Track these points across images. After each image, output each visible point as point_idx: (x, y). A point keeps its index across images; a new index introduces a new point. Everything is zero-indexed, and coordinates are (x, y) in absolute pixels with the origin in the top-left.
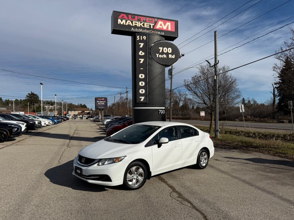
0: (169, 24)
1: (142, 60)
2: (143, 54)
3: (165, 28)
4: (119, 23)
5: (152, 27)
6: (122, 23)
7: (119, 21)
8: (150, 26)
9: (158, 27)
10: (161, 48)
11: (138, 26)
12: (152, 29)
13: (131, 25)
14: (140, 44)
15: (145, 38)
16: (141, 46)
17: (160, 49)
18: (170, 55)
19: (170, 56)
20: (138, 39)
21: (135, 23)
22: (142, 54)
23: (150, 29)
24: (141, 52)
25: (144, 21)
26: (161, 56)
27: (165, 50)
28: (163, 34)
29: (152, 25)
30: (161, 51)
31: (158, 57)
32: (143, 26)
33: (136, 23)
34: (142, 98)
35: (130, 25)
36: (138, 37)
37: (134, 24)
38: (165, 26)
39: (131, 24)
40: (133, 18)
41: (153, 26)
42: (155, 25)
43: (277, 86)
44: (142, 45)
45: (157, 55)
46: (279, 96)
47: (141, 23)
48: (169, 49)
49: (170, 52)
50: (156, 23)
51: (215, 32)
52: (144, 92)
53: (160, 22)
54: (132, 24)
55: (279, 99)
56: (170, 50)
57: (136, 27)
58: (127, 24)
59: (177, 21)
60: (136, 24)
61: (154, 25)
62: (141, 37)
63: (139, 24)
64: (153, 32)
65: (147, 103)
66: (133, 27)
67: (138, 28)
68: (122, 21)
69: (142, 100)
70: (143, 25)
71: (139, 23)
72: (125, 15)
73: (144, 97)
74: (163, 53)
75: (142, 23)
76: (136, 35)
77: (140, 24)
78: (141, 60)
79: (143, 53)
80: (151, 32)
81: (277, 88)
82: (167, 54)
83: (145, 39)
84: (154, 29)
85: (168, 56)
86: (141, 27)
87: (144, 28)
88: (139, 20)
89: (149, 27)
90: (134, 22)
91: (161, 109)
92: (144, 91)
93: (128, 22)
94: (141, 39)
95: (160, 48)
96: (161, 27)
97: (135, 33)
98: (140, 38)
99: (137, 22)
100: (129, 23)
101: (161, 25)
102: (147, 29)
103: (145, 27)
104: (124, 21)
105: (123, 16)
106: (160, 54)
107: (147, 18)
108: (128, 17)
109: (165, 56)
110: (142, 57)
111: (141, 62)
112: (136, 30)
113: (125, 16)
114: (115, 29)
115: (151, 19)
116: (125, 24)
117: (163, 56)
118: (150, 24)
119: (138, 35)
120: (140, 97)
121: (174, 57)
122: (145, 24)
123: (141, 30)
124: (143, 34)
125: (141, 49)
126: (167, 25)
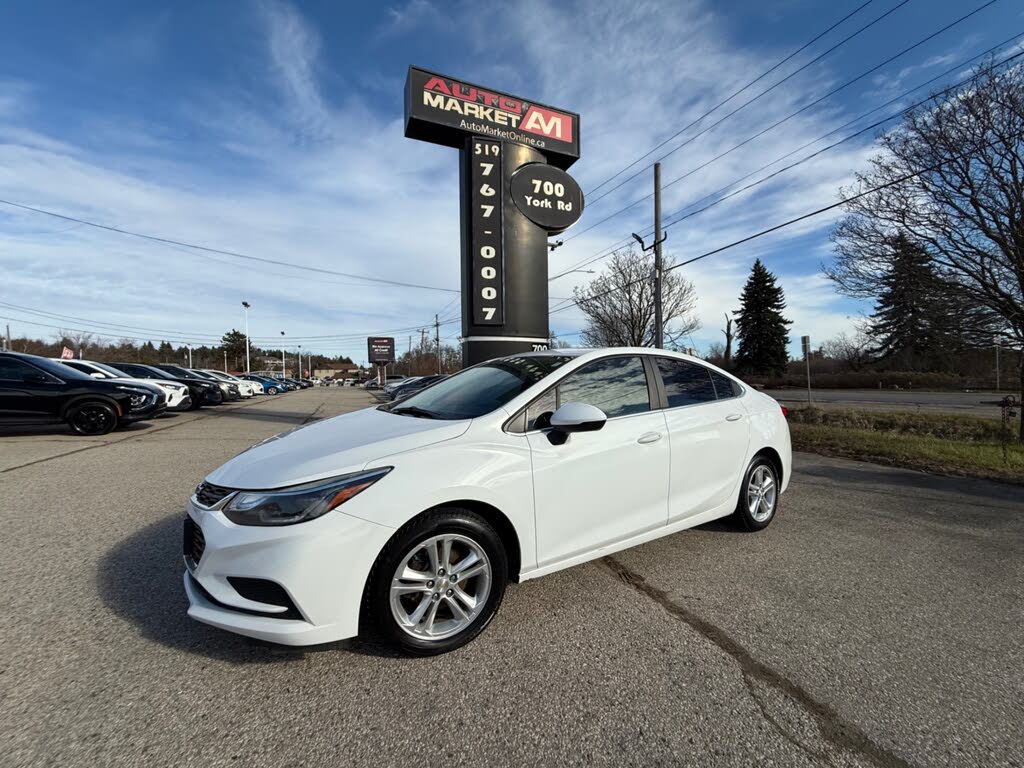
0: (556, 120)
1: (489, 210)
2: (492, 192)
3: (547, 131)
4: (426, 103)
5: (514, 125)
6: (434, 104)
7: (427, 96)
8: (509, 120)
10: (538, 183)
11: (477, 116)
13: (460, 112)
14: (482, 165)
15: (496, 149)
16: (486, 173)
17: (535, 185)
18: (559, 202)
19: (561, 205)
20: (479, 152)
21: (470, 108)
22: (487, 191)
23: (508, 128)
24: (485, 186)
25: (493, 105)
26: (536, 203)
27: (549, 188)
28: (543, 145)
29: (515, 118)
30: (537, 190)
31: (529, 203)
32: (490, 119)
33: (474, 109)
34: (490, 313)
35: (456, 112)
36: (478, 146)
37: (466, 112)
38: (547, 124)
39: (458, 108)
40: (465, 93)
41: (519, 123)
42: (522, 119)
43: (738, 316)
44: (488, 168)
45: (529, 199)
46: (739, 338)
47: (485, 109)
48: (558, 186)
49: (561, 194)
50: (524, 115)
51: (657, 166)
52: (494, 295)
53: (535, 115)
54: (463, 108)
55: (741, 344)
56: (560, 190)
57: (471, 118)
58: (448, 108)
59: (578, 116)
60: (472, 112)
61: (519, 118)
62: (487, 146)
63: (480, 112)
64: (516, 137)
65: (501, 326)
66: (463, 117)
67: (479, 122)
68: (434, 97)
69: (489, 317)
70: (492, 115)
71: (482, 108)
72: (441, 82)
73: (494, 309)
74: (541, 196)
75: (490, 111)
76: (474, 141)
77: (482, 113)
78: (485, 210)
79: (490, 189)
80: (513, 136)
81: (737, 321)
82: (553, 199)
83: (496, 154)
84: (518, 131)
85: (554, 204)
87: (494, 126)
88: (479, 102)
89: (506, 124)
90: (466, 105)
91: (538, 344)
92: (494, 292)
93: (451, 101)
94: (487, 153)
95: (534, 182)
96: (537, 126)
97: (471, 134)
98: (483, 149)
99: (476, 107)
100: (452, 104)
101: (537, 121)
102: (502, 128)
103: (497, 121)
104: (440, 99)
105: (437, 85)
106: (535, 196)
107: (503, 100)
108: (451, 90)
109: (547, 204)
110: (488, 201)
111: (487, 214)
112: (473, 127)
113: (443, 86)
114: (415, 117)
115: (511, 103)
116: (442, 107)
117: (543, 202)
118: (510, 116)
119: (479, 141)
120: (484, 310)
121: (569, 207)
122: (497, 113)
123: (485, 129)
124: (492, 140)
125: (487, 180)
126: (551, 124)
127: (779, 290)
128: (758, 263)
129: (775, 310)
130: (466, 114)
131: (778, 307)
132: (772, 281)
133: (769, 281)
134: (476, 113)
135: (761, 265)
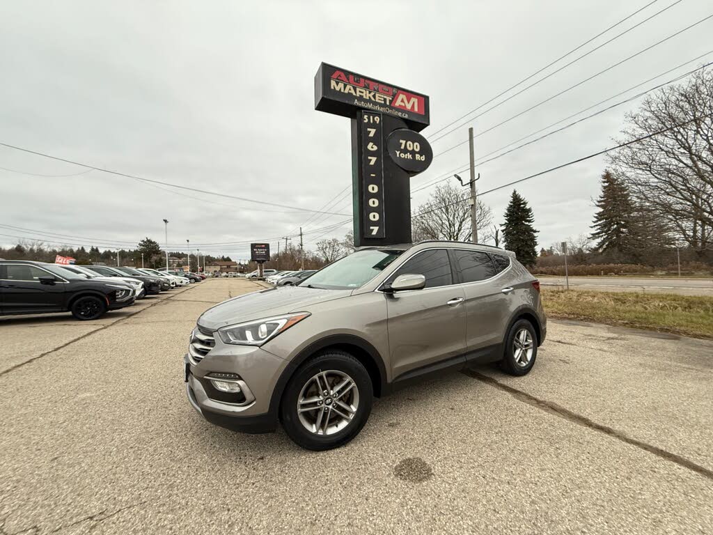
0: (414, 100)
1: (373, 160)
2: (375, 148)
3: (409, 107)
4: (332, 88)
5: (388, 103)
6: (338, 89)
7: (333, 83)
8: (385, 100)
9: (398, 103)
10: (403, 142)
11: (364, 97)
12: (387, 106)
13: (354, 94)
14: (369, 129)
15: (377, 119)
16: (371, 135)
17: (401, 143)
18: (417, 155)
19: (418, 157)
20: (366, 121)
21: (360, 92)
22: (372, 148)
23: (384, 105)
24: (371, 144)
25: (375, 90)
26: (403, 156)
27: (410, 145)
28: (406, 116)
29: (388, 99)
30: (403, 147)
31: (398, 156)
32: (373, 99)
33: (362, 92)
34: (375, 230)
35: (352, 94)
36: (366, 117)
37: (358, 94)
38: (408, 102)
39: (352, 91)
40: (357, 82)
41: (391, 102)
42: (393, 99)
43: (504, 228)
44: (372, 132)
45: (398, 153)
46: (504, 242)
47: (370, 92)
48: (415, 144)
49: (418, 150)
50: (395, 97)
51: (471, 130)
52: (377, 218)
53: (402, 96)
54: (356, 93)
56: (417, 147)
57: (361, 98)
58: (346, 91)
59: (426, 98)
60: (361, 94)
61: (391, 99)
62: (371, 117)
63: (367, 95)
64: (390, 111)
65: (382, 239)
66: (356, 97)
67: (366, 101)
68: (337, 83)
69: (374, 233)
70: (374, 96)
71: (368, 92)
73: (378, 228)
74: (405, 151)
75: (373, 94)
76: (363, 113)
77: (368, 95)
78: (371, 160)
79: (374, 146)
80: (387, 110)
81: (503, 231)
82: (413, 153)
83: (378, 122)
84: (391, 107)
85: (414, 157)
86: (369, 101)
87: (375, 103)
88: (366, 87)
89: (383, 102)
90: (358, 90)
92: (377, 216)
93: (348, 87)
94: (372, 121)
95: (401, 141)
96: (403, 104)
97: (360, 108)
98: (369, 118)
99: (364, 91)
100: (349, 89)
101: (402, 101)
102: (381, 105)
103: (377, 100)
104: (341, 85)
105: (340, 76)
106: (402, 151)
107: (381, 86)
108: (348, 80)
109: (410, 156)
110: (373, 154)
111: (372, 163)
112: (362, 104)
113: (343, 77)
114: (325, 97)
115: (386, 89)
116: (342, 91)
117: (406, 155)
118: (385, 97)
119: (366, 113)
120: (371, 228)
121: (423, 158)
122: (377, 95)
123: (370, 106)
124: (375, 113)
125: (372, 140)
126: (411, 103)
127: (529, 210)
128: (515, 192)
129: (527, 223)
130: (358, 95)
131: (529, 221)
132: (525, 203)
133: (523, 204)
134: (364, 95)
135: (517, 193)
